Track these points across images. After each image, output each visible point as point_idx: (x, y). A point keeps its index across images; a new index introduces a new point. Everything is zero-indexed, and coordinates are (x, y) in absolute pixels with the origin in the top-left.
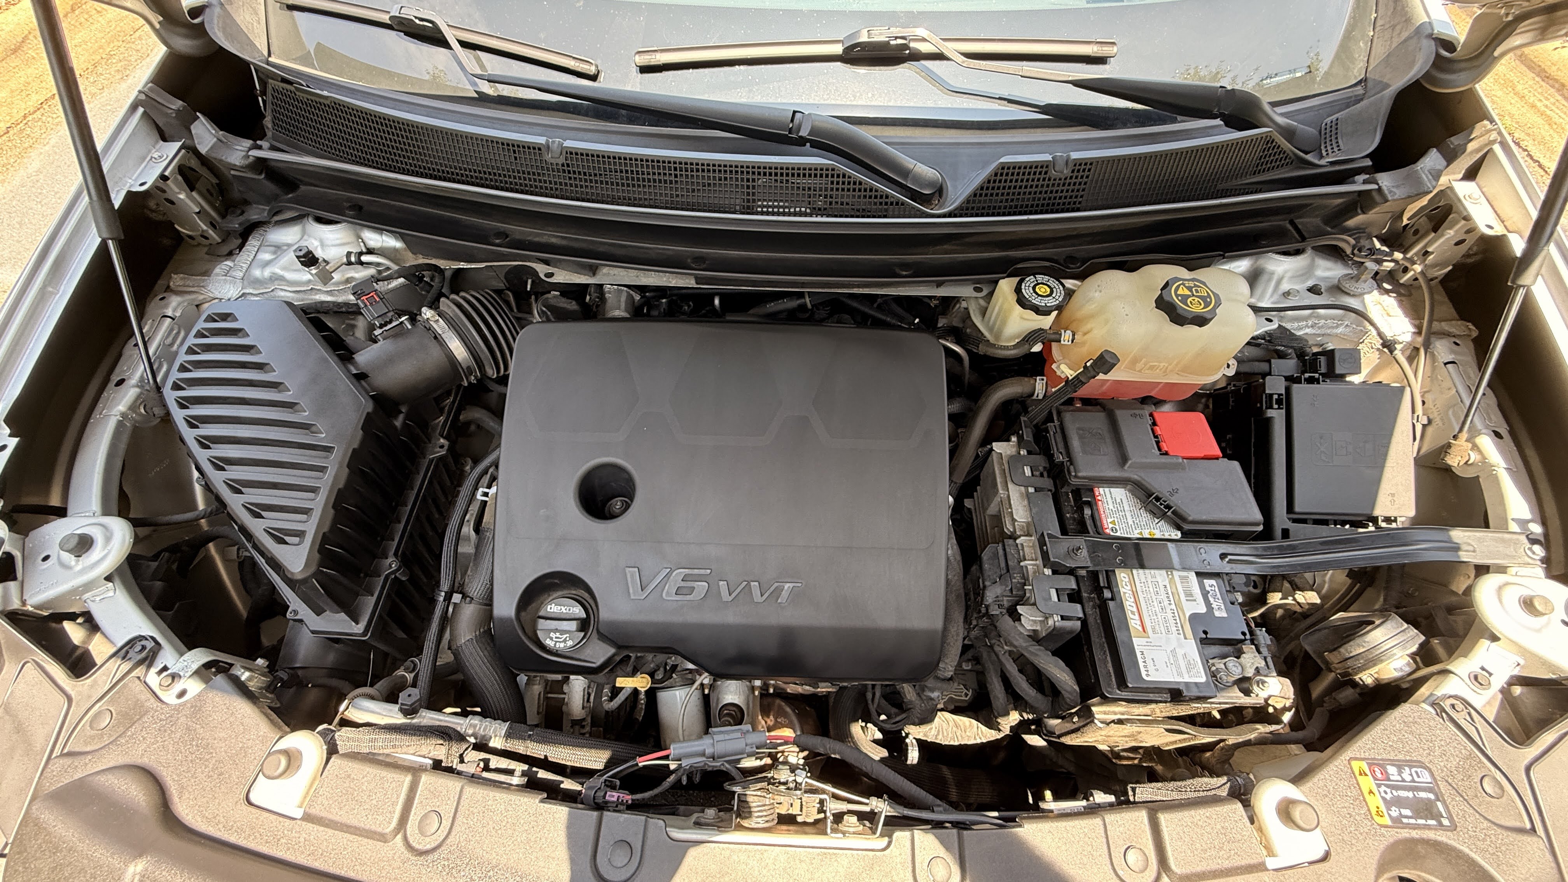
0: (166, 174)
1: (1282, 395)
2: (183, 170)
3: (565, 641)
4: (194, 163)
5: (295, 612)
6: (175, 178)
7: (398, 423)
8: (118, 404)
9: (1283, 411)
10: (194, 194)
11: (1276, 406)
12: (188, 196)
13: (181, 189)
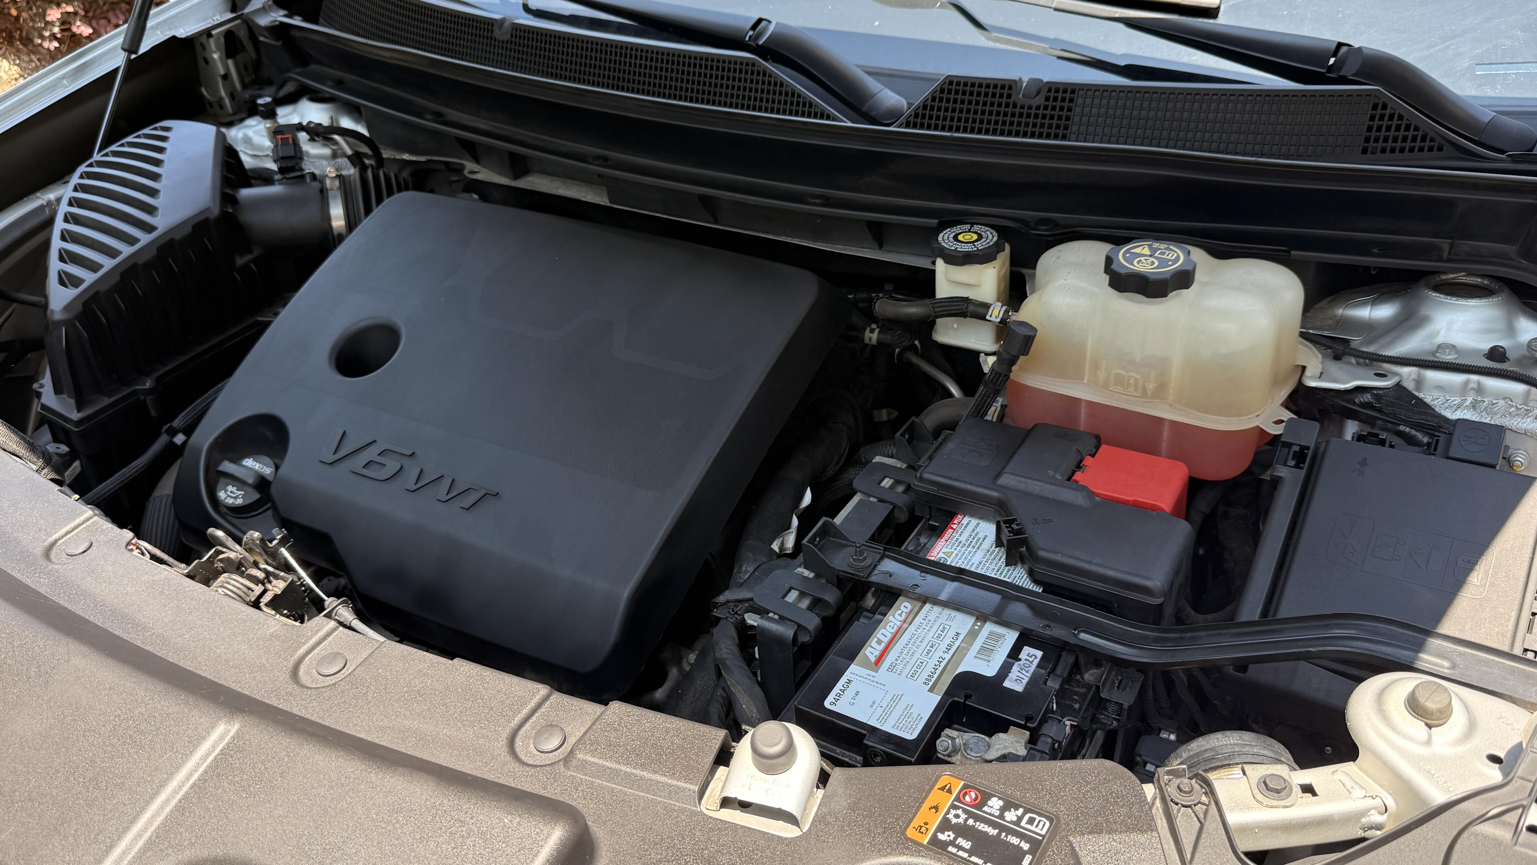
0: (214, 32)
1: (1308, 448)
2: (229, 36)
3: (236, 498)
4: (243, 34)
5: (42, 386)
6: (218, 39)
7: (240, 261)
8: (51, 193)
9: (1303, 473)
10: (230, 62)
11: (1292, 463)
12: (220, 58)
13: (218, 49)
